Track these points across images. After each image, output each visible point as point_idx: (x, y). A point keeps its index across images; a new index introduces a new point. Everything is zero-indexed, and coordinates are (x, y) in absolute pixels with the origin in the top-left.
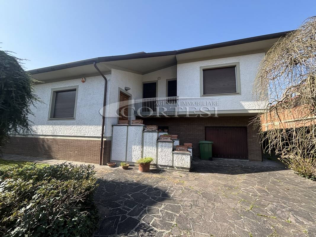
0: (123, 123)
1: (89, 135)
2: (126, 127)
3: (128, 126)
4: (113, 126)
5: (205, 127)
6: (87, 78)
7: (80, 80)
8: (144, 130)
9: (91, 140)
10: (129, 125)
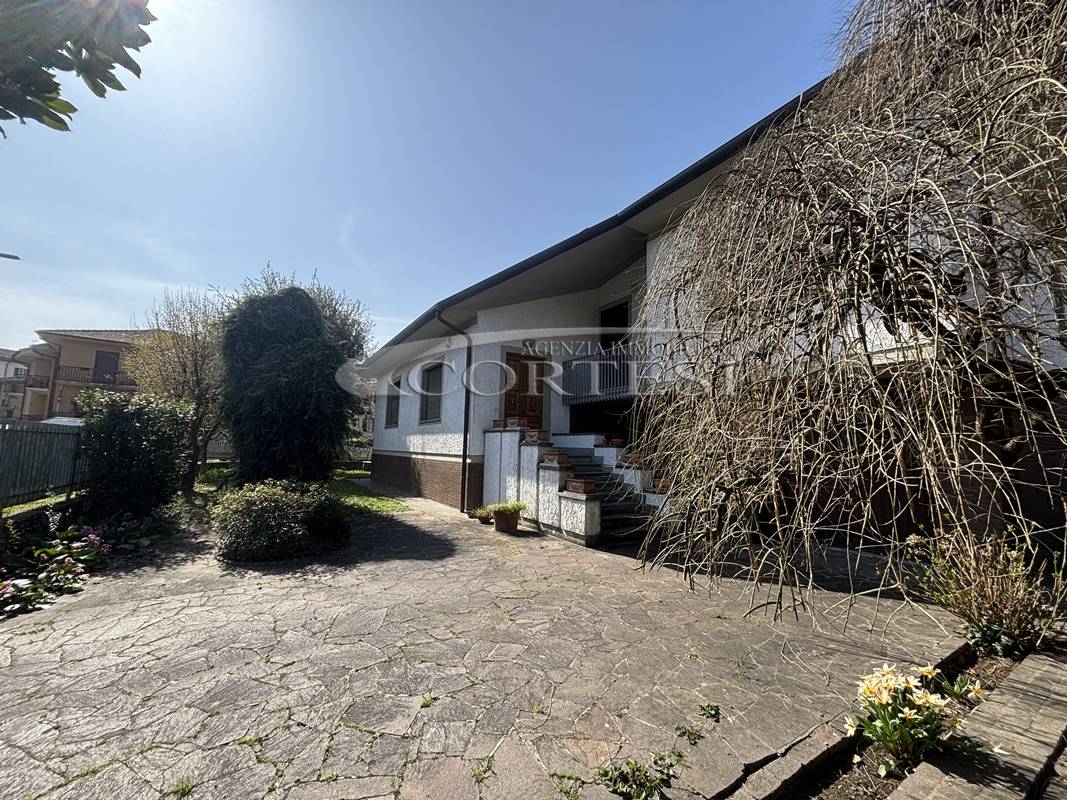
0: (499, 426)
2: (499, 434)
3: (501, 432)
4: (485, 432)
8: (521, 441)
10: (504, 428)
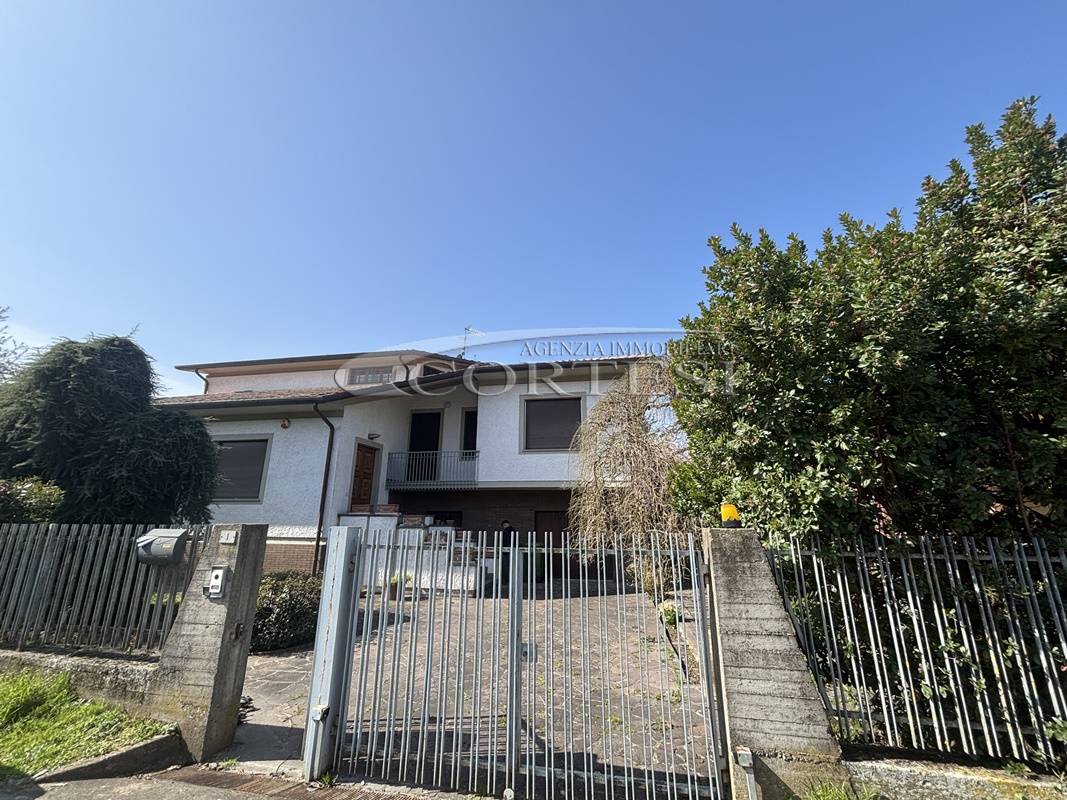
0: (359, 511)
1: (290, 536)
2: (366, 517)
3: (369, 516)
4: (339, 516)
5: (536, 512)
6: (293, 421)
7: (279, 423)
8: (398, 524)
9: (295, 546)
10: (372, 513)
